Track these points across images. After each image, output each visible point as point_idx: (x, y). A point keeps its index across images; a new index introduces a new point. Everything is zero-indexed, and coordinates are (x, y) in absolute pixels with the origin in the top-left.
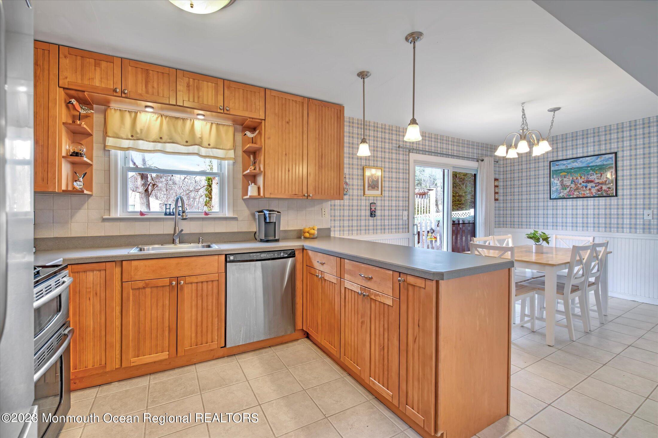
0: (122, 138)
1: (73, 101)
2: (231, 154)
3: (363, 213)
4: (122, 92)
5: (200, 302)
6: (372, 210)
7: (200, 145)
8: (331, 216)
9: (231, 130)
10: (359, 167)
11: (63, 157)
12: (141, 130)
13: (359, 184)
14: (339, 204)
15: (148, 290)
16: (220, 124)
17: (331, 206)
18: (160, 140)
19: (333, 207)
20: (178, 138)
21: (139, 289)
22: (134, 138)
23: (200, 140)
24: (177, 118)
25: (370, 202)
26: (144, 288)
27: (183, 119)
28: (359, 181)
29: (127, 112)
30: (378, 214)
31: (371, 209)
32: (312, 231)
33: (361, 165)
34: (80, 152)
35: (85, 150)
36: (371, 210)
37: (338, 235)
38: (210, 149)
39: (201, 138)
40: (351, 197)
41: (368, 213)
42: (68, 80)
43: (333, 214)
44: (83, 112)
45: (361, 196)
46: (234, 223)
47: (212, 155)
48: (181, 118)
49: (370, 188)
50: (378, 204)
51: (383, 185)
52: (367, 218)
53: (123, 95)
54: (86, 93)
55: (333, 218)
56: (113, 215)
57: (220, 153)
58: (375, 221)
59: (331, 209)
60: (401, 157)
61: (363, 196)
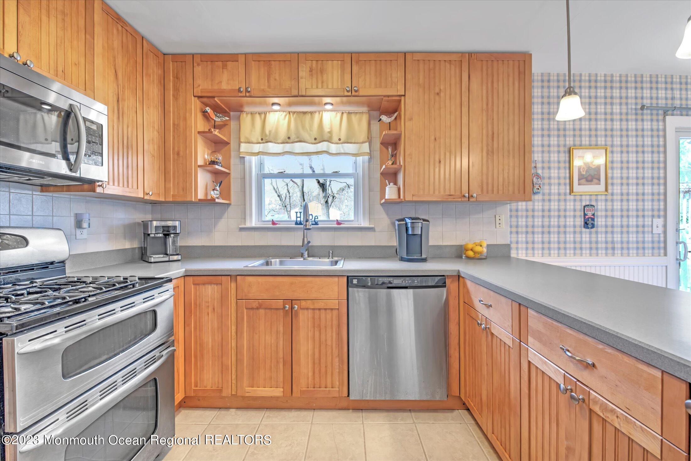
0: (252, 143)
1: (208, 109)
2: (366, 147)
3: (570, 221)
4: (247, 91)
5: (317, 334)
6: (587, 217)
7: (329, 140)
8: (511, 227)
9: (365, 118)
10: (562, 149)
11: (200, 166)
12: (270, 132)
13: (562, 175)
14: (524, 207)
15: (262, 311)
16: (351, 113)
17: (511, 211)
18: (288, 140)
19: (514, 213)
20: (306, 136)
21: (252, 309)
22: (264, 141)
23: (329, 135)
24: (305, 113)
25: (584, 204)
26: (258, 308)
27: (312, 113)
28: (562, 171)
29: (258, 114)
30: (599, 223)
31: (585, 215)
32: (478, 249)
33: (565, 146)
34: (216, 160)
35: (220, 158)
36: (584, 217)
37: (524, 255)
38: (340, 145)
39: (330, 132)
40: (546, 197)
41: (580, 221)
42: (200, 88)
43: (514, 224)
44: (217, 120)
45: (565, 194)
46: (370, 234)
47: (343, 152)
48: (309, 112)
49: (583, 181)
50: (599, 207)
51: (609, 175)
52: (578, 229)
53: (247, 94)
54: (216, 99)
55: (514, 230)
56: (248, 225)
57: (350, 148)
58: (594, 236)
59: (511, 216)
60: (647, 125)
61: (570, 194)
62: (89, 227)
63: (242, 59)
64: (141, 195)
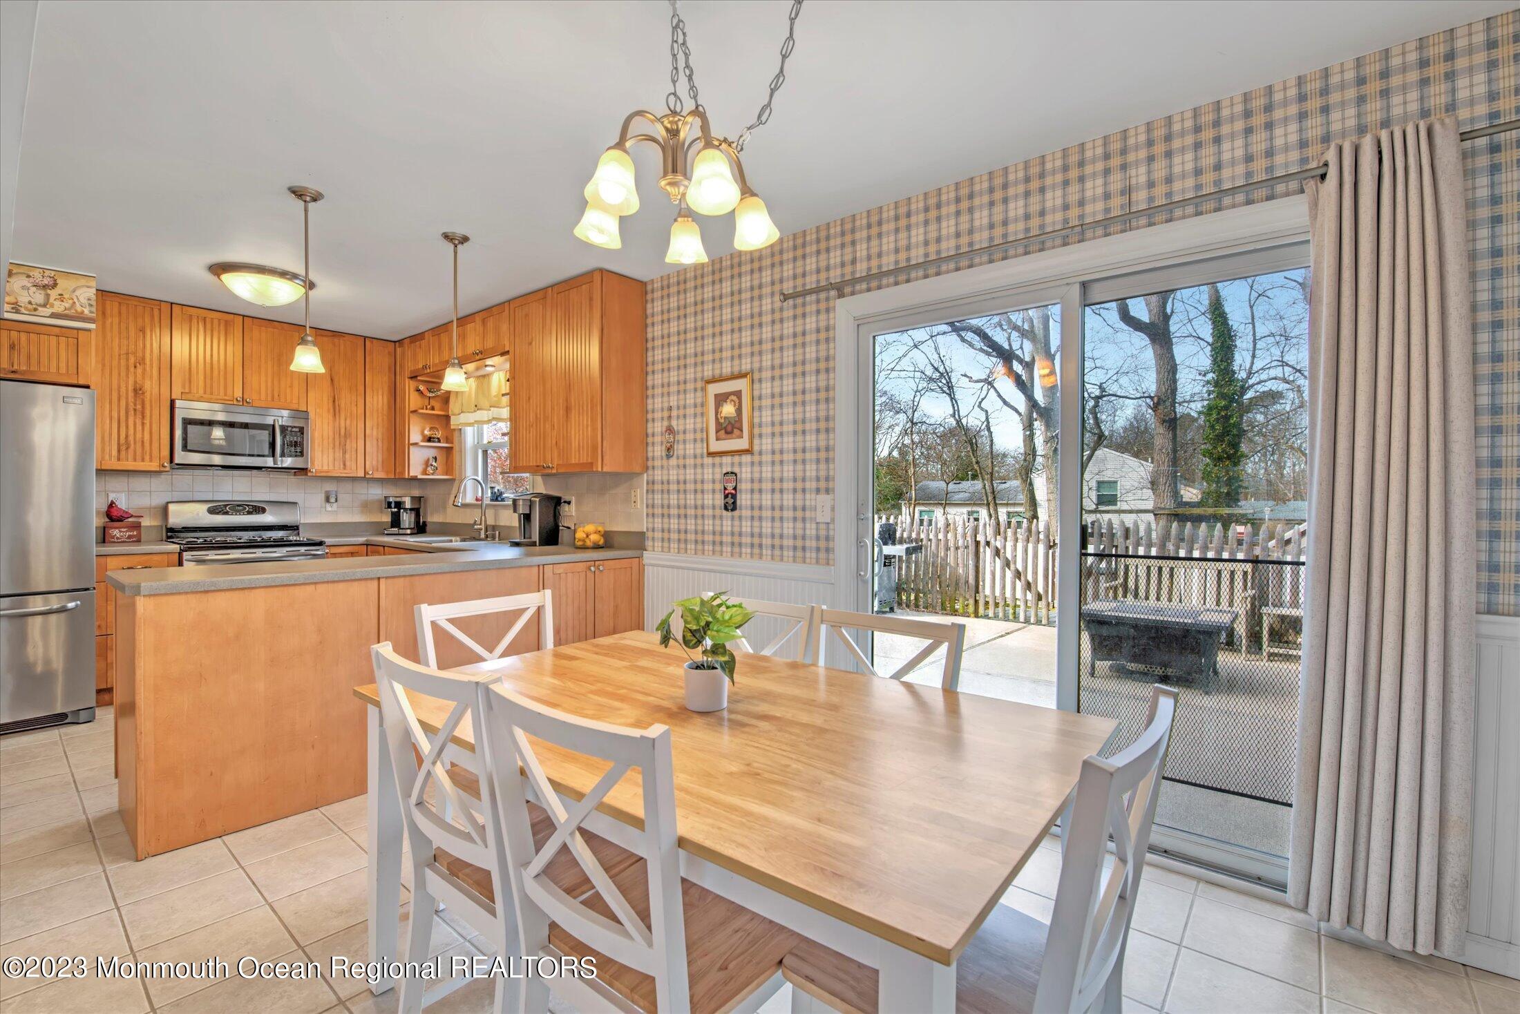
1: (421, 387)
3: (708, 499)
4: (429, 367)
6: (728, 492)
8: (647, 506)
11: (411, 444)
13: (699, 426)
14: (660, 478)
17: (648, 483)
19: (650, 487)
20: (484, 402)
24: (483, 376)
25: (724, 471)
30: (744, 503)
31: (725, 489)
33: (702, 378)
34: (433, 436)
35: (438, 433)
36: (724, 493)
40: (681, 462)
41: (719, 500)
42: (409, 369)
43: (650, 502)
44: (431, 395)
45: (702, 457)
49: (722, 433)
50: (744, 476)
51: (755, 421)
52: (718, 512)
55: (650, 511)
58: (737, 523)
59: (647, 491)
61: (708, 455)
62: (336, 501)
63: (427, 337)
64: (361, 474)
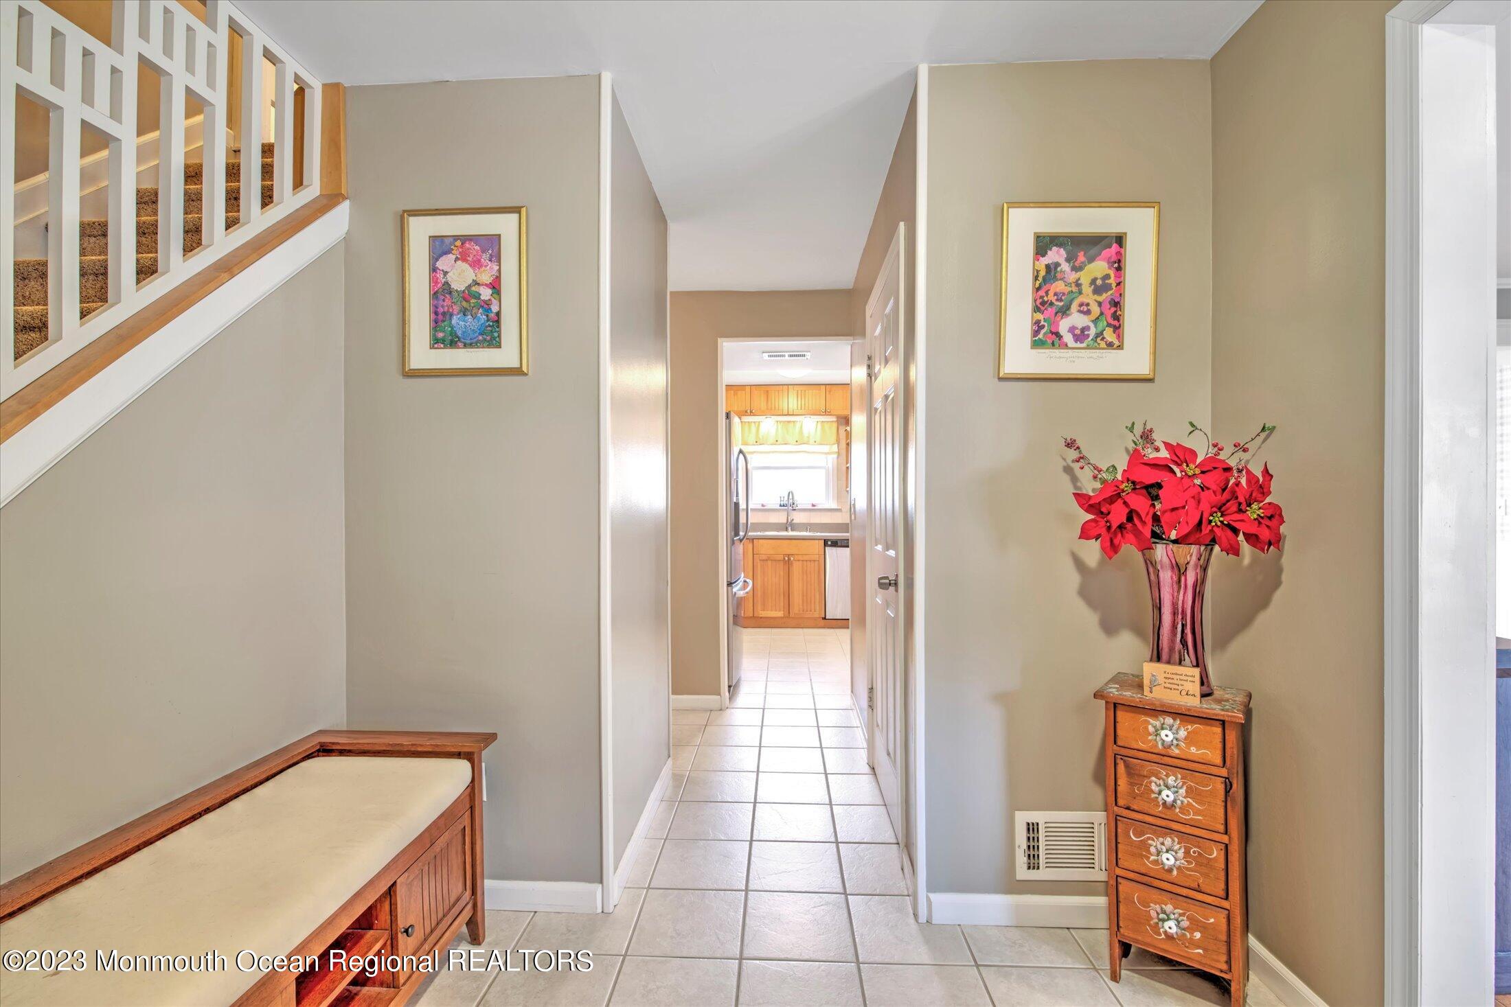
2: (835, 448)
4: (751, 412)
5: (805, 577)
7: (807, 443)
9: (835, 425)
12: (763, 437)
15: (769, 562)
16: (824, 422)
18: (776, 442)
20: (790, 439)
21: (763, 560)
22: (758, 443)
23: (808, 439)
24: (789, 422)
26: (767, 560)
27: (794, 422)
29: (753, 422)
38: (816, 446)
39: (808, 437)
46: (838, 514)
47: (817, 451)
48: (792, 422)
53: (752, 415)
57: (826, 448)
63: (748, 389)
